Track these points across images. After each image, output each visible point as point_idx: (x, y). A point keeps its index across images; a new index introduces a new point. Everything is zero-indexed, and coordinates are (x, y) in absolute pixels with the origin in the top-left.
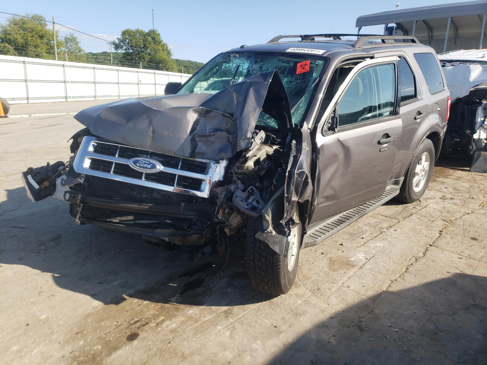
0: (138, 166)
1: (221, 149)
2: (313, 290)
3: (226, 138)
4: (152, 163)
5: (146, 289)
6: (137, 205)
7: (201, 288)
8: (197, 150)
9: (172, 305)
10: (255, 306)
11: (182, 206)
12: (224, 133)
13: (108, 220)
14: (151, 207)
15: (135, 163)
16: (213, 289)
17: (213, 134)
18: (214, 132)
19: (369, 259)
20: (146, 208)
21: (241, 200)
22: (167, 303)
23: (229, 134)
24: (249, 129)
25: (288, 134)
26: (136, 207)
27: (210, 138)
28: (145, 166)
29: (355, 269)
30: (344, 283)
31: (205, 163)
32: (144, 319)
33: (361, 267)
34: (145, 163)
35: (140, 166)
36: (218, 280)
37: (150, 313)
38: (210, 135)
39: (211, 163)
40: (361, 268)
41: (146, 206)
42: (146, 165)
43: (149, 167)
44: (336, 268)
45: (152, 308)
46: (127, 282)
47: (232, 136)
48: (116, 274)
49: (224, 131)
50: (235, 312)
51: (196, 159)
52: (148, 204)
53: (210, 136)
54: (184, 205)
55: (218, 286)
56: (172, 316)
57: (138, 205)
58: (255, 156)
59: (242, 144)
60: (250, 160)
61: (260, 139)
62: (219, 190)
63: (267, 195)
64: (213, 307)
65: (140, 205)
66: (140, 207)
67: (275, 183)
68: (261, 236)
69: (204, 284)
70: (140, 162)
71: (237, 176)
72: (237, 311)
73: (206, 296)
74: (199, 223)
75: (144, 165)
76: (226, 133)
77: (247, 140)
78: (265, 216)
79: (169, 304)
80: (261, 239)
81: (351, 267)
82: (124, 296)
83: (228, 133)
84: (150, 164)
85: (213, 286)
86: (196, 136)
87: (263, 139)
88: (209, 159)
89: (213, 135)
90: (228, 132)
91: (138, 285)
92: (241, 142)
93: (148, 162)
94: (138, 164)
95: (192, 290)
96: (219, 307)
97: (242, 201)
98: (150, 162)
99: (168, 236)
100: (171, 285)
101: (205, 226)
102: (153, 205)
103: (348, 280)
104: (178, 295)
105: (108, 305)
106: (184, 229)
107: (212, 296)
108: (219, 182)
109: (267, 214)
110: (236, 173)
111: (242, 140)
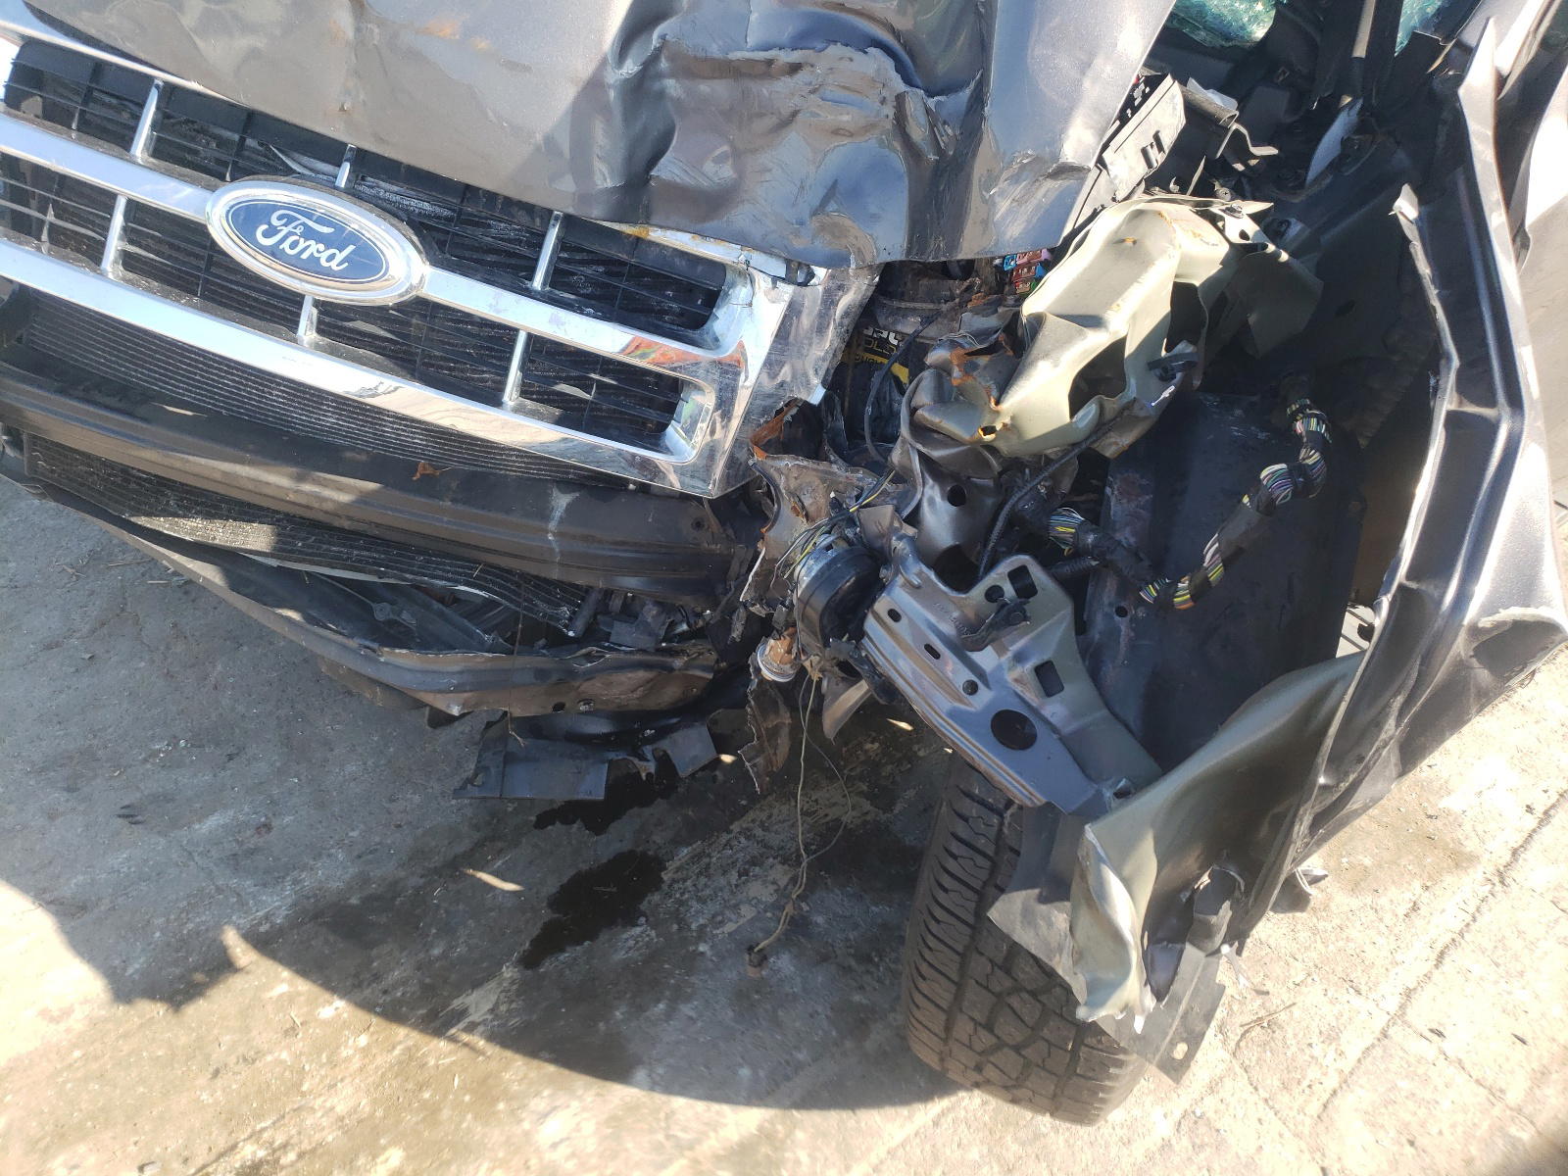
0: (263, 248)
1: (836, 182)
2: (1240, 1031)
3: (883, 101)
4: (354, 238)
5: (354, 901)
6: (284, 475)
7: (638, 930)
8: (668, 169)
9: (465, 1051)
10: (910, 1129)
11: (557, 514)
12: (877, 63)
13: (142, 521)
14: (364, 499)
15: (247, 218)
16: (702, 948)
17: (795, 56)
18: (799, 42)
19: (1539, 810)
20: (338, 503)
21: (930, 649)
22: (439, 1032)
23: (908, 81)
24: (1087, 84)
25: (1339, 99)
26: (279, 487)
27: (764, 89)
28: (304, 256)
29: (1468, 884)
30: (1409, 994)
31: (718, 268)
32: (292, 1156)
33: (1500, 874)
34: (309, 234)
35: (274, 253)
36: (734, 876)
37: (332, 1109)
38: (770, 62)
39: (759, 277)
40: (1502, 882)
41: (340, 488)
42: (314, 247)
43: (333, 265)
44: (1367, 862)
45: (356, 1063)
46: (268, 827)
47: (931, 102)
48: (231, 757)
49: (872, 50)
50: (797, 1162)
51: (656, 235)
52: (351, 481)
53: (766, 70)
54: (570, 507)
55: (730, 927)
56: (446, 1155)
57: (291, 477)
58: (1093, 322)
59: (1003, 206)
60: (1046, 355)
61: (1144, 152)
62: (787, 470)
63: (1123, 624)
64: (679, 1102)
65: (300, 478)
66: (307, 487)
67: (1215, 574)
68: (1028, 916)
69: (656, 897)
70: (275, 222)
71: (920, 447)
72: (809, 1155)
73: (658, 1001)
74: (650, 613)
75: (302, 244)
76: (889, 64)
77: (1050, 184)
78: (1101, 884)
79: (453, 1039)
80: (1025, 937)
81: (1450, 872)
82: (232, 938)
83: (900, 68)
84: (340, 237)
85: (702, 921)
86: (664, 64)
87: (1161, 148)
88: (742, 240)
89: (794, 68)
90: (907, 58)
91: (318, 856)
92: (1002, 193)
93: (329, 224)
94: (266, 235)
95: (586, 943)
96: (716, 1107)
97: (936, 655)
98: (339, 228)
99: (459, 689)
100: (486, 885)
101: (685, 627)
102: (374, 492)
103: (1436, 974)
104: (509, 972)
105: (127, 1007)
106: (557, 641)
107: (686, 1009)
108: (794, 411)
109: (1127, 870)
110: (921, 431)
111: (1016, 179)
